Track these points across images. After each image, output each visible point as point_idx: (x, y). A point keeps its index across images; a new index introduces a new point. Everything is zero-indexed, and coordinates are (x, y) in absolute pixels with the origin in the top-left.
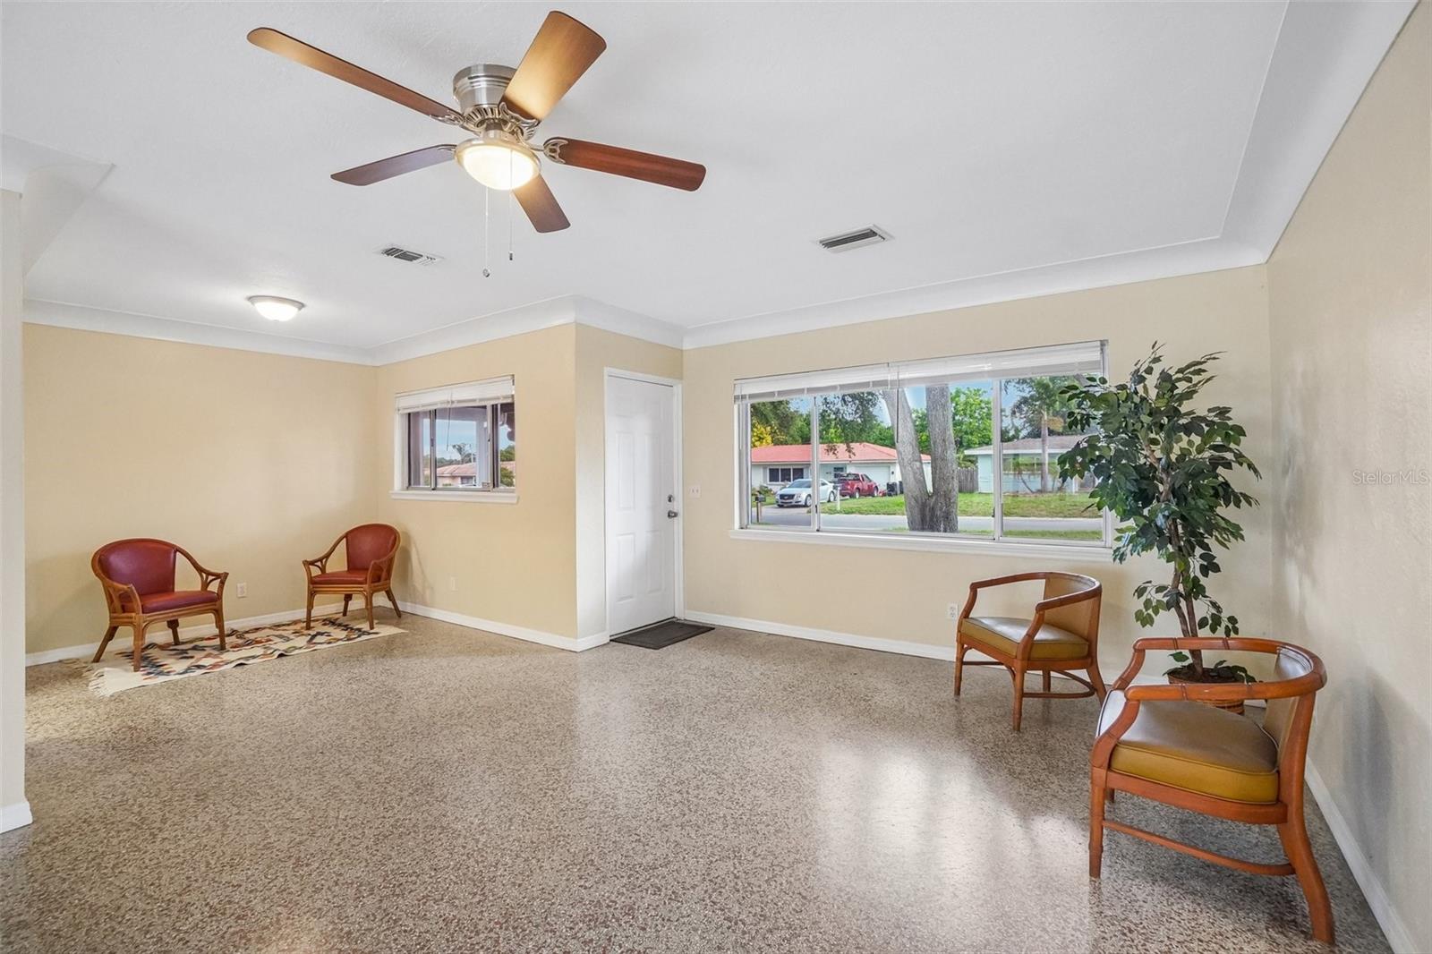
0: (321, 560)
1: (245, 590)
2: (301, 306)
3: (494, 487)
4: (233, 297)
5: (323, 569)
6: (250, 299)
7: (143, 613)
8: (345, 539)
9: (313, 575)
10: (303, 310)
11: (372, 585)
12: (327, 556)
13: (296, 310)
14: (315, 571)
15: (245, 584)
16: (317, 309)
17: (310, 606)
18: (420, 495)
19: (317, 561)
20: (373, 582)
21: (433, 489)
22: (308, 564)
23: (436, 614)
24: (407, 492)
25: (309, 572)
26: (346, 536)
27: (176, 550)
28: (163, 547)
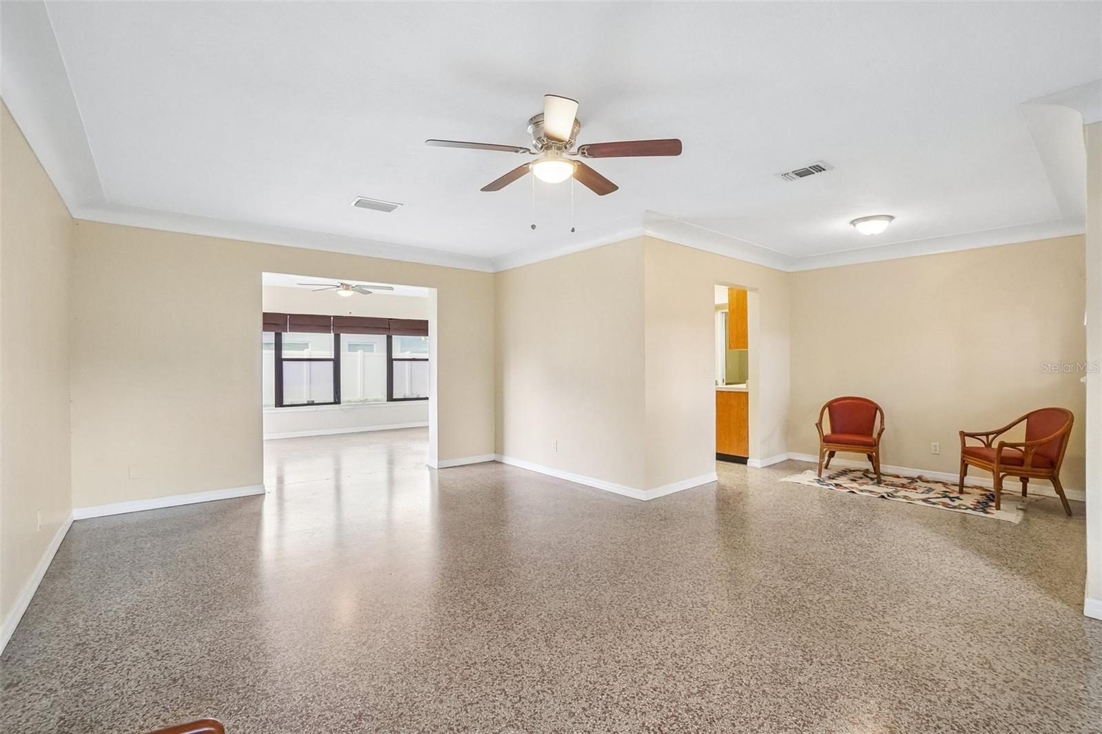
0: (987, 435)
1: (938, 449)
2: (892, 218)
4: (840, 226)
5: (988, 444)
6: (853, 222)
7: (824, 442)
8: (1026, 420)
9: (967, 446)
10: (893, 221)
11: (1002, 466)
12: (999, 432)
13: (888, 222)
14: (975, 444)
15: (938, 444)
16: (905, 218)
17: (964, 473)
19: (980, 434)
20: (1002, 463)
22: (963, 435)
25: (964, 443)
26: (1027, 417)
27: (877, 408)
28: (870, 405)
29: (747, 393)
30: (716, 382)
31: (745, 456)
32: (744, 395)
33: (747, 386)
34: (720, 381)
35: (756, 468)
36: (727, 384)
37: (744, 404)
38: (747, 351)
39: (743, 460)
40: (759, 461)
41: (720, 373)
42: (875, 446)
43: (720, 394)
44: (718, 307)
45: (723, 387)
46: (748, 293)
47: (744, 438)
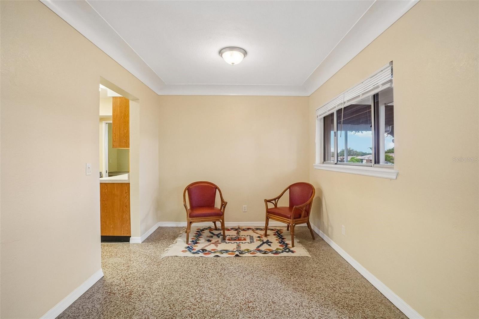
0: (275, 200)
3: (375, 163)
5: (276, 205)
7: (190, 217)
8: (289, 190)
9: (268, 208)
10: (246, 55)
12: (279, 198)
13: (243, 56)
14: (271, 206)
15: (246, 206)
16: (255, 55)
17: (267, 223)
18: (330, 167)
19: (272, 200)
20: (294, 218)
21: (335, 164)
22: (267, 201)
23: (334, 245)
24: (324, 165)
25: (267, 206)
26: (289, 187)
27: (216, 188)
28: (212, 186)
29: (129, 183)
30: (101, 173)
31: (128, 235)
32: (125, 186)
33: (129, 177)
34: (104, 173)
35: (137, 244)
36: (109, 176)
37: (126, 193)
38: (129, 150)
39: (126, 239)
40: (140, 238)
41: (104, 167)
42: (222, 215)
43: (103, 186)
44: (102, 119)
45: (106, 179)
46: (131, 102)
47: (126, 220)
